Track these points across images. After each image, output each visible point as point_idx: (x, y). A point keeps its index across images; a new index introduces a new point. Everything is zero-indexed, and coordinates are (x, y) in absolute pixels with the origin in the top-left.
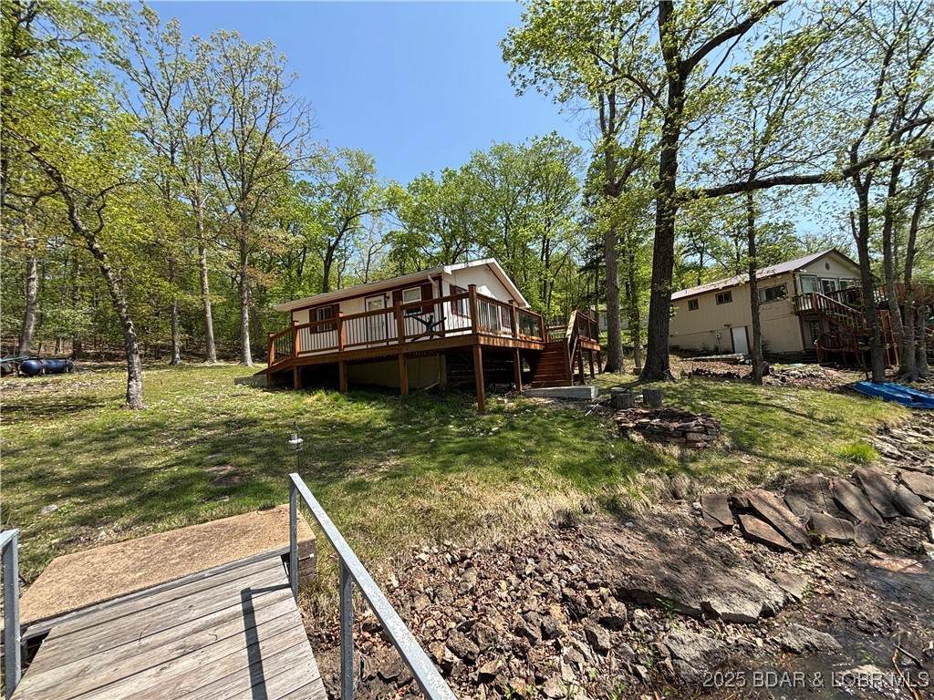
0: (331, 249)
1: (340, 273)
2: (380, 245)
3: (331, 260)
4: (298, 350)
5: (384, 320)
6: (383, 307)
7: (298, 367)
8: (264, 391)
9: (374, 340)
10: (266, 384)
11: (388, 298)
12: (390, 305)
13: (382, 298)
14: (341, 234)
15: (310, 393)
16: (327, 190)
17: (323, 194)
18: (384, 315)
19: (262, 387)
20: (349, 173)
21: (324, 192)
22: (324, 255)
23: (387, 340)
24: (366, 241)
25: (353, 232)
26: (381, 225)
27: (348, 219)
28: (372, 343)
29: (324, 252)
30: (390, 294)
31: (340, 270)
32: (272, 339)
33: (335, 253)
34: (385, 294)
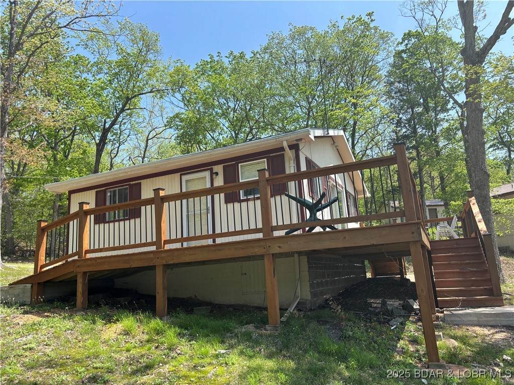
0: (105, 132)
1: (112, 159)
2: (161, 130)
3: (105, 143)
4: (86, 246)
5: (210, 205)
6: (208, 185)
7: (85, 273)
8: (26, 313)
9: (192, 234)
10: (28, 300)
11: (217, 174)
12: (219, 182)
13: (207, 174)
14: (118, 116)
15: (109, 320)
16: (105, 67)
17: (100, 70)
18: (209, 197)
19: (23, 304)
20: (132, 50)
21: (101, 69)
22: (97, 138)
23: (214, 236)
24: (145, 124)
25: (131, 115)
26: (162, 109)
27: (128, 99)
28: (189, 239)
29: (98, 135)
30: (219, 169)
31: (113, 155)
32: (43, 230)
33: (109, 135)
34: (211, 170)
